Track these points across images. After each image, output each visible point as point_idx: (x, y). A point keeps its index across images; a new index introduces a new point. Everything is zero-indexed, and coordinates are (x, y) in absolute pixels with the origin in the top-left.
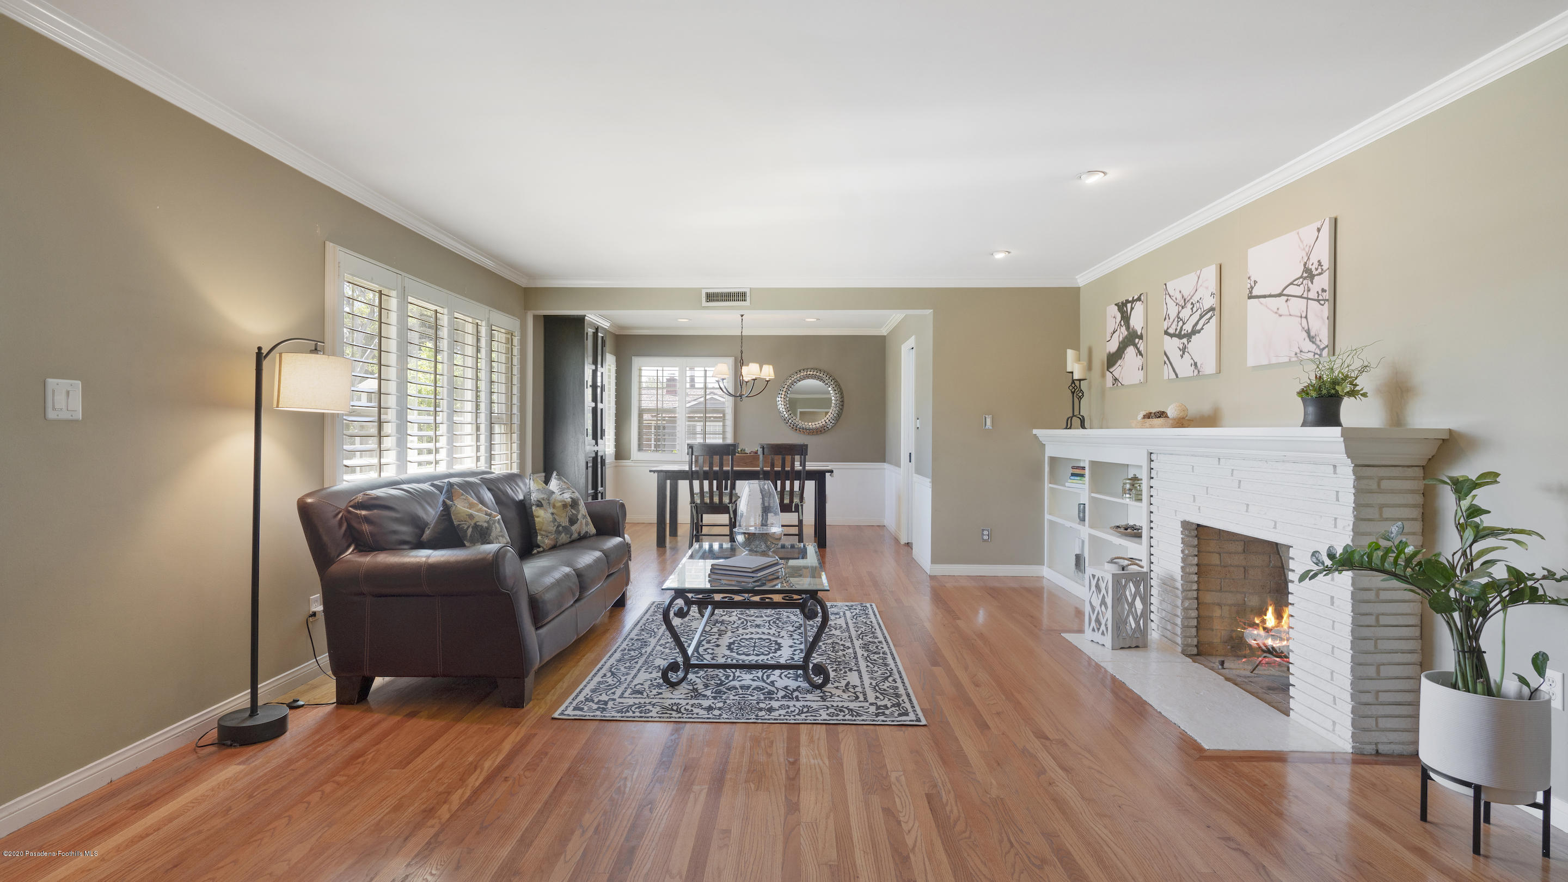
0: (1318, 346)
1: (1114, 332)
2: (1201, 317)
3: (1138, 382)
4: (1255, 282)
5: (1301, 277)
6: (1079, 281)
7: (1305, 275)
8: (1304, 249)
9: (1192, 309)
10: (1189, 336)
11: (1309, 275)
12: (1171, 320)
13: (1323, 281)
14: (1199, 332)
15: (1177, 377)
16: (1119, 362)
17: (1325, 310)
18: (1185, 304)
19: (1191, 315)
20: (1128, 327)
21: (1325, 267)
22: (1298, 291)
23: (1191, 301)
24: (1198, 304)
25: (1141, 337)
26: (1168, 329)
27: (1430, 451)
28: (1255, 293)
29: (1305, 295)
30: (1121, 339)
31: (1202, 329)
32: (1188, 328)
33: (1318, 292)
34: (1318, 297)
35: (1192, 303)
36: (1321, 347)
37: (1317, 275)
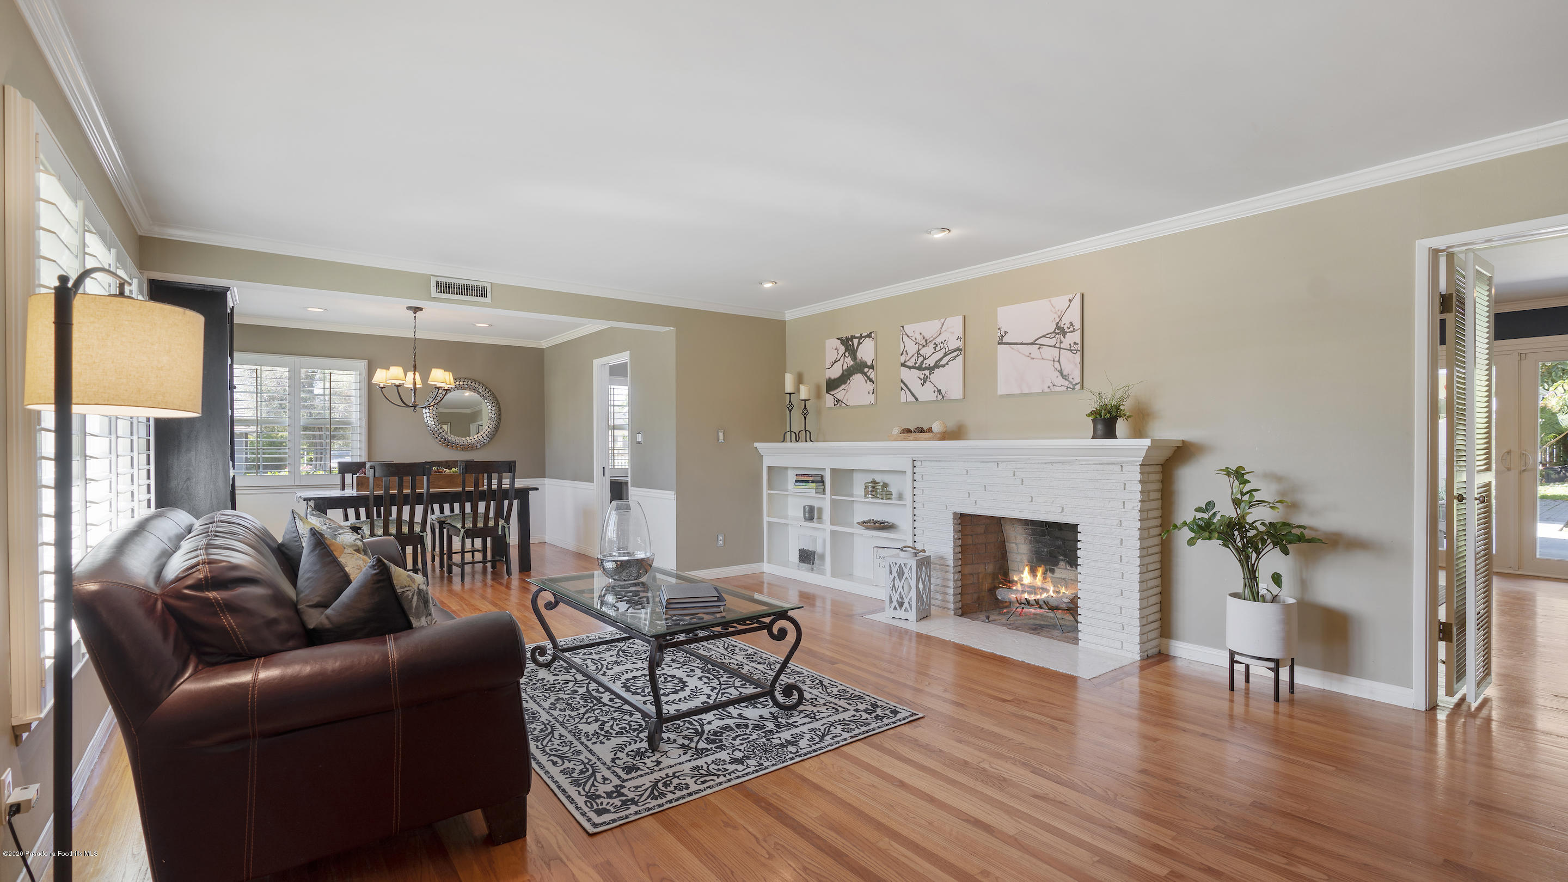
0: (1071, 383)
1: (836, 361)
2: (945, 355)
3: (868, 403)
4: (1006, 333)
5: (1053, 332)
6: (787, 315)
7: (1057, 331)
8: (1056, 313)
9: (935, 348)
10: (932, 369)
11: (1061, 331)
12: (910, 355)
13: (1076, 337)
14: (944, 366)
15: (917, 399)
16: (843, 386)
17: (1078, 357)
18: (926, 344)
19: (933, 353)
20: (854, 357)
21: (1076, 328)
22: (1052, 342)
23: (934, 342)
24: (942, 345)
25: (872, 367)
26: (905, 362)
27: (1167, 454)
28: (1005, 340)
29: (1058, 345)
30: (845, 367)
31: (947, 364)
32: (931, 362)
33: (1070, 344)
34: (1070, 347)
35: (935, 344)
36: (1074, 383)
37: (1069, 332)
